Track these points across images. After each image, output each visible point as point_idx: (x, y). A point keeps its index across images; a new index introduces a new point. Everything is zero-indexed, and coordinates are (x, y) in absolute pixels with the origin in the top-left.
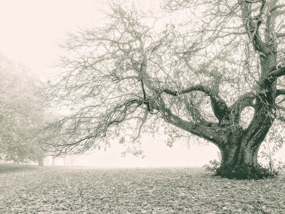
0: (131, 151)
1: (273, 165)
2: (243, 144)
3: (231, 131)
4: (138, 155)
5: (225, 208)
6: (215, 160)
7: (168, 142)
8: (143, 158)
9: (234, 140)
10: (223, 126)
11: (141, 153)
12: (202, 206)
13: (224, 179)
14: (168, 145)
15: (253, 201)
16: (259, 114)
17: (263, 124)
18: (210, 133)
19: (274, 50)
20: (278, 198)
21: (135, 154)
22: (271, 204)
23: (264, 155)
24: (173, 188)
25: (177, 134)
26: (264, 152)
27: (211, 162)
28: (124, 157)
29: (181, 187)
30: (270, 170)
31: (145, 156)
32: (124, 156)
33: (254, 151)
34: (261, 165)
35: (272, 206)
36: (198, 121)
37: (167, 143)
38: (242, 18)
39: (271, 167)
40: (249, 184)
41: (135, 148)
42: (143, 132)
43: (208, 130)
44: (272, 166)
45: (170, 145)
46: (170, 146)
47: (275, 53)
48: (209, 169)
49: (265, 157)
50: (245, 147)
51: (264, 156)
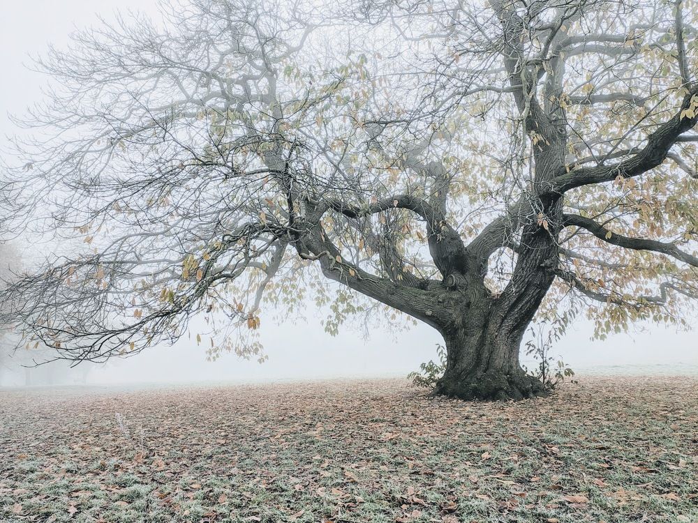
0: (232, 347)
1: (548, 370)
2: (492, 327)
3: (470, 298)
4: (248, 355)
5: (485, 455)
6: (431, 361)
7: (329, 323)
8: (261, 361)
9: (476, 318)
10: (454, 288)
11: (256, 351)
12: (440, 455)
13: (455, 401)
14: (327, 329)
15: (532, 439)
16: (526, 264)
17: (534, 285)
18: (426, 303)
19: (562, 131)
20: (573, 430)
21: (240, 353)
22: (565, 443)
23: (531, 348)
24: (359, 425)
25: (348, 304)
26: (531, 343)
27: (423, 366)
28: (215, 360)
29: (376, 421)
30: (541, 380)
31: (267, 357)
32: (214, 358)
33: (514, 341)
34: (525, 370)
35: (569, 445)
36: (400, 277)
37: (325, 325)
38: (507, 57)
39: (543, 373)
40: (508, 409)
41: (242, 339)
42: (265, 300)
43: (423, 295)
44: (546, 371)
45: (333, 329)
46: (331, 332)
47: (564, 138)
48: (419, 381)
49: (534, 352)
50: (496, 334)
51: (530, 351)
